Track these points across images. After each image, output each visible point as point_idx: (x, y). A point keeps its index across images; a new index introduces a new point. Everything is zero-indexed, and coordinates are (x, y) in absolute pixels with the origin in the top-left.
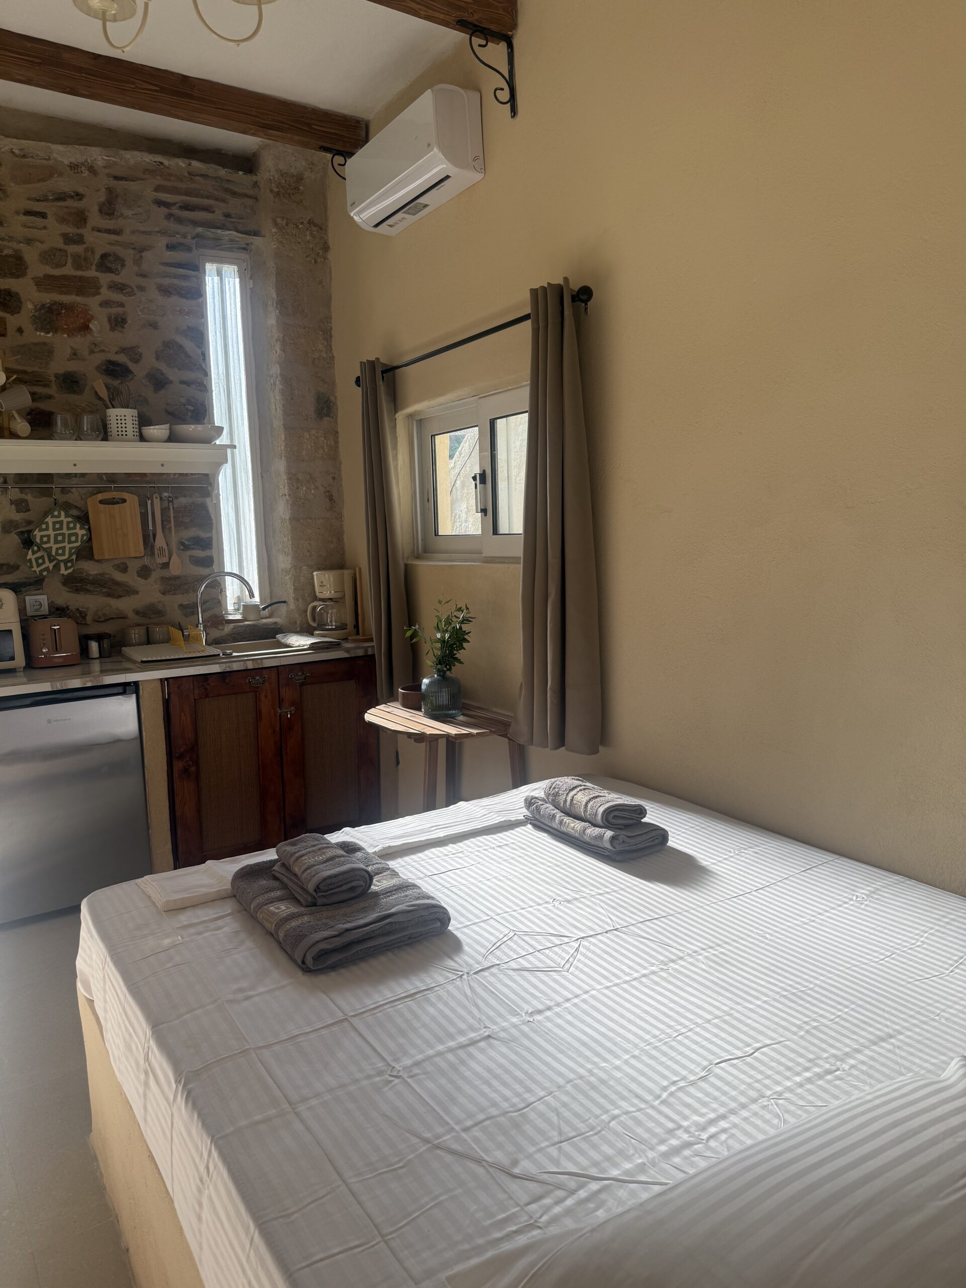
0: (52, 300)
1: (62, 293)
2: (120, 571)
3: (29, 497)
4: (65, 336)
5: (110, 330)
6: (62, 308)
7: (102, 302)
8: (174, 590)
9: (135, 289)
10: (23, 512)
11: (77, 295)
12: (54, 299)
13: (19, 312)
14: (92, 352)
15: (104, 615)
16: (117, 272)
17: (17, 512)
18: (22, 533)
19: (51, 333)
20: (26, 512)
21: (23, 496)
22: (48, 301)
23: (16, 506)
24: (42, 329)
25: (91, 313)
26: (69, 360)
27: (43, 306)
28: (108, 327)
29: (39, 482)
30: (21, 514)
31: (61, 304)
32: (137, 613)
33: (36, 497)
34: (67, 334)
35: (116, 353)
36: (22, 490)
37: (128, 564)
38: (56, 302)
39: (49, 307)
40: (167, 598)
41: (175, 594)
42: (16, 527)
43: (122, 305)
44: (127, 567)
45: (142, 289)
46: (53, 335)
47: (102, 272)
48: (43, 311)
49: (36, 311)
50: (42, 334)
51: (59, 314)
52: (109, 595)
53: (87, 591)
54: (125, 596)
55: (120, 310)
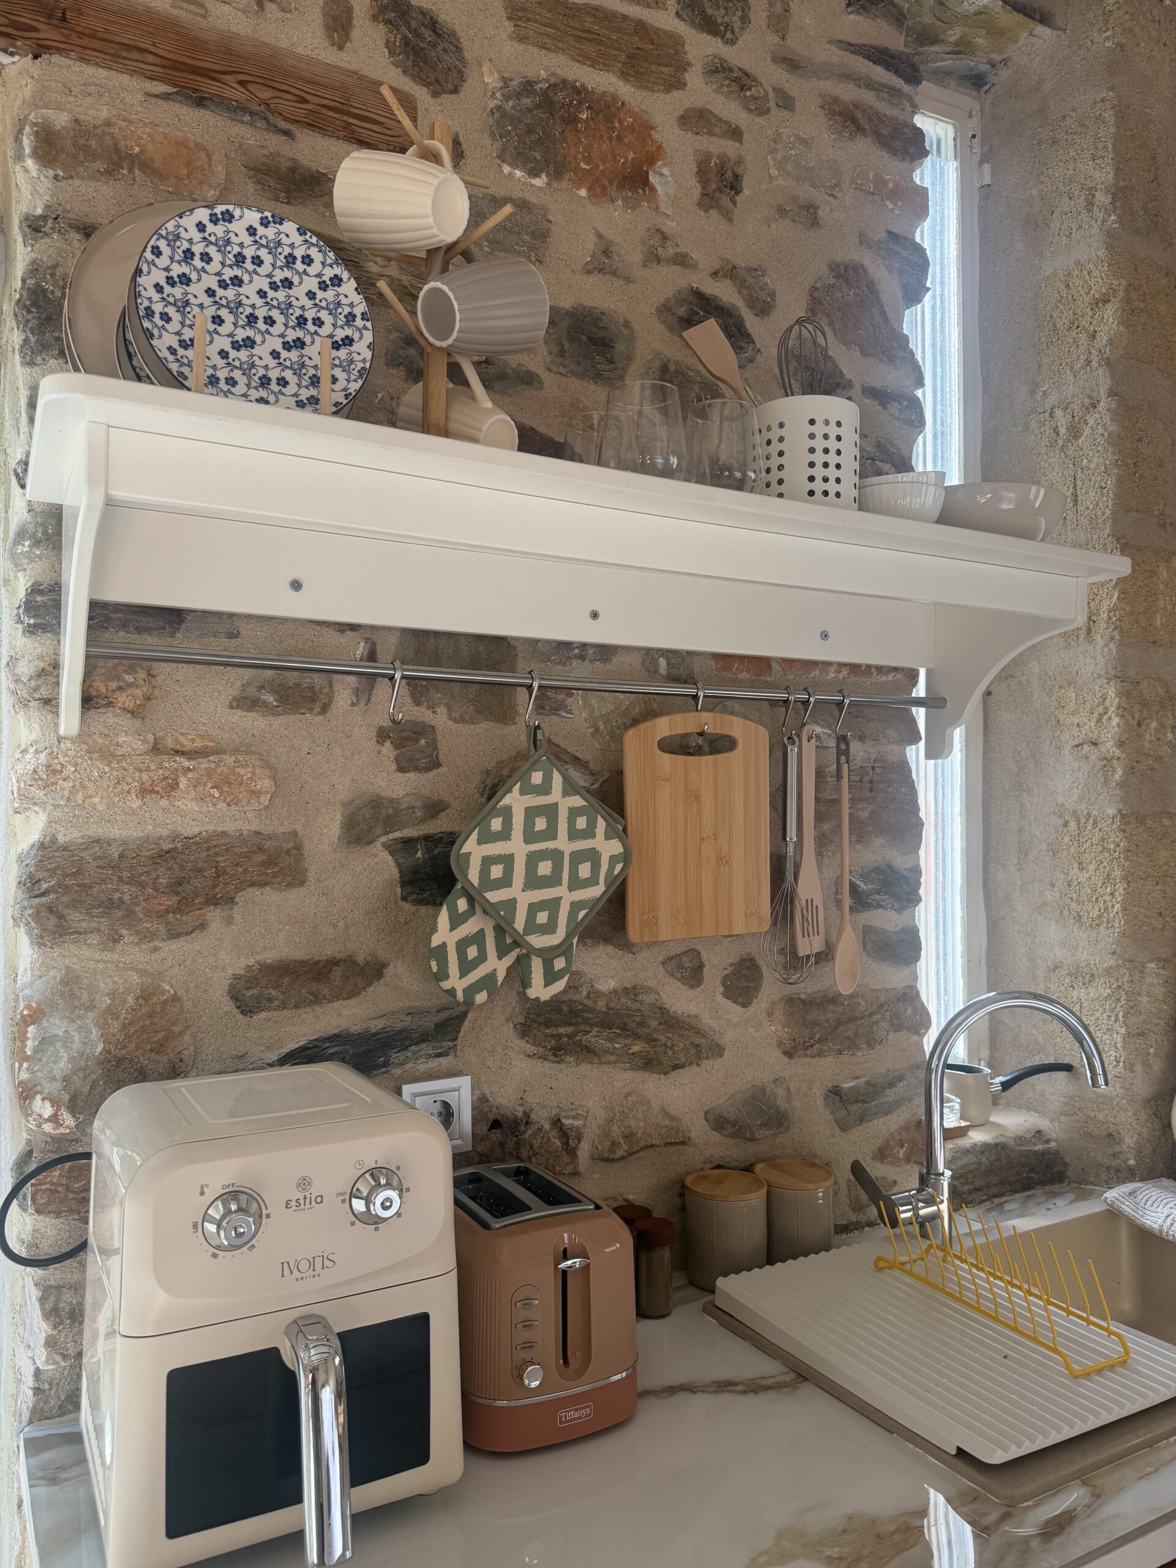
0: (553, 74)
1: (585, 59)
2: (683, 980)
3: (440, 719)
4: (583, 192)
5: (700, 204)
6: (580, 103)
7: (687, 111)
8: (820, 1041)
9: (771, 95)
10: (416, 769)
11: (624, 76)
12: (559, 71)
13: (455, 91)
14: (653, 258)
15: (629, 1136)
16: (729, 35)
17: (401, 769)
18: (408, 843)
19: (544, 176)
20: (428, 769)
21: (421, 714)
22: (543, 74)
23: (397, 746)
24: (519, 158)
25: (657, 136)
26: (589, 272)
27: (528, 86)
28: (697, 191)
29: (474, 664)
30: (412, 776)
31: (579, 92)
32: (719, 1122)
33: (461, 720)
34: (589, 189)
35: (715, 274)
36: (418, 688)
37: (704, 957)
38: (564, 81)
39: (545, 92)
40: (800, 1069)
41: (820, 1054)
42: (390, 823)
43: (735, 134)
44: (701, 966)
45: (787, 102)
46: (549, 184)
47: (692, 24)
48: (527, 101)
49: (507, 98)
50: (518, 173)
51: (572, 121)
52: (649, 1064)
53: (588, 1052)
54: (691, 1064)
55: (729, 147)
